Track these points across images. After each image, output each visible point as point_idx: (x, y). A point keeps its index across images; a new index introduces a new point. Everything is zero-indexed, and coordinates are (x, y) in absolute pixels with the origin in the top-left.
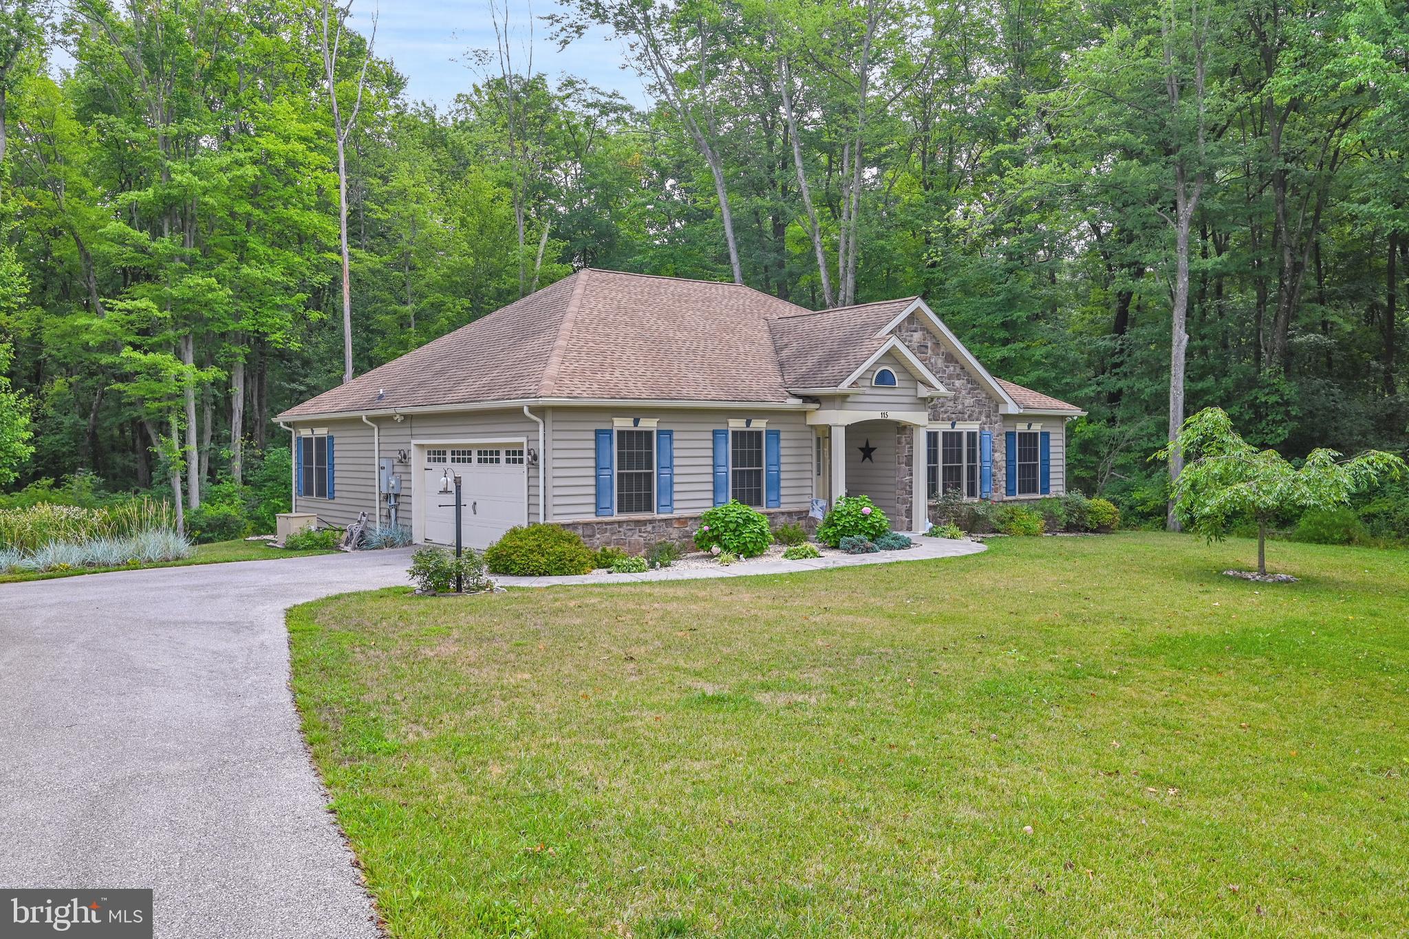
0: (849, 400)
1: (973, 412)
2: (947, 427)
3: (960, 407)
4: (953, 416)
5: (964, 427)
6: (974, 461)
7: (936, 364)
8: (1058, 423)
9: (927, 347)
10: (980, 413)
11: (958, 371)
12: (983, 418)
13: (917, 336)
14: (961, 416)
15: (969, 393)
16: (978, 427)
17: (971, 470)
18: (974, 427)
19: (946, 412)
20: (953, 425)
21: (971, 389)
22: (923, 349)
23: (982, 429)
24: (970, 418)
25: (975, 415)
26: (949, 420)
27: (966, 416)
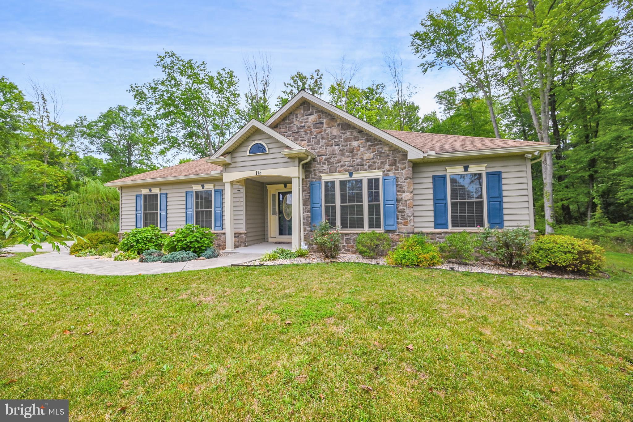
0: (231, 166)
1: (375, 162)
2: (345, 176)
3: (359, 160)
4: (351, 168)
5: (364, 176)
6: (377, 199)
7: (331, 133)
8: (518, 162)
9: (322, 123)
10: (382, 163)
11: (355, 134)
12: (387, 167)
13: (312, 118)
14: (360, 167)
15: (369, 149)
16: (381, 174)
17: (374, 210)
18: (378, 174)
19: (342, 166)
20: (351, 175)
21: (371, 145)
22: (318, 125)
23: (385, 175)
24: (371, 167)
25: (377, 165)
26: (346, 171)
27: (366, 167)
